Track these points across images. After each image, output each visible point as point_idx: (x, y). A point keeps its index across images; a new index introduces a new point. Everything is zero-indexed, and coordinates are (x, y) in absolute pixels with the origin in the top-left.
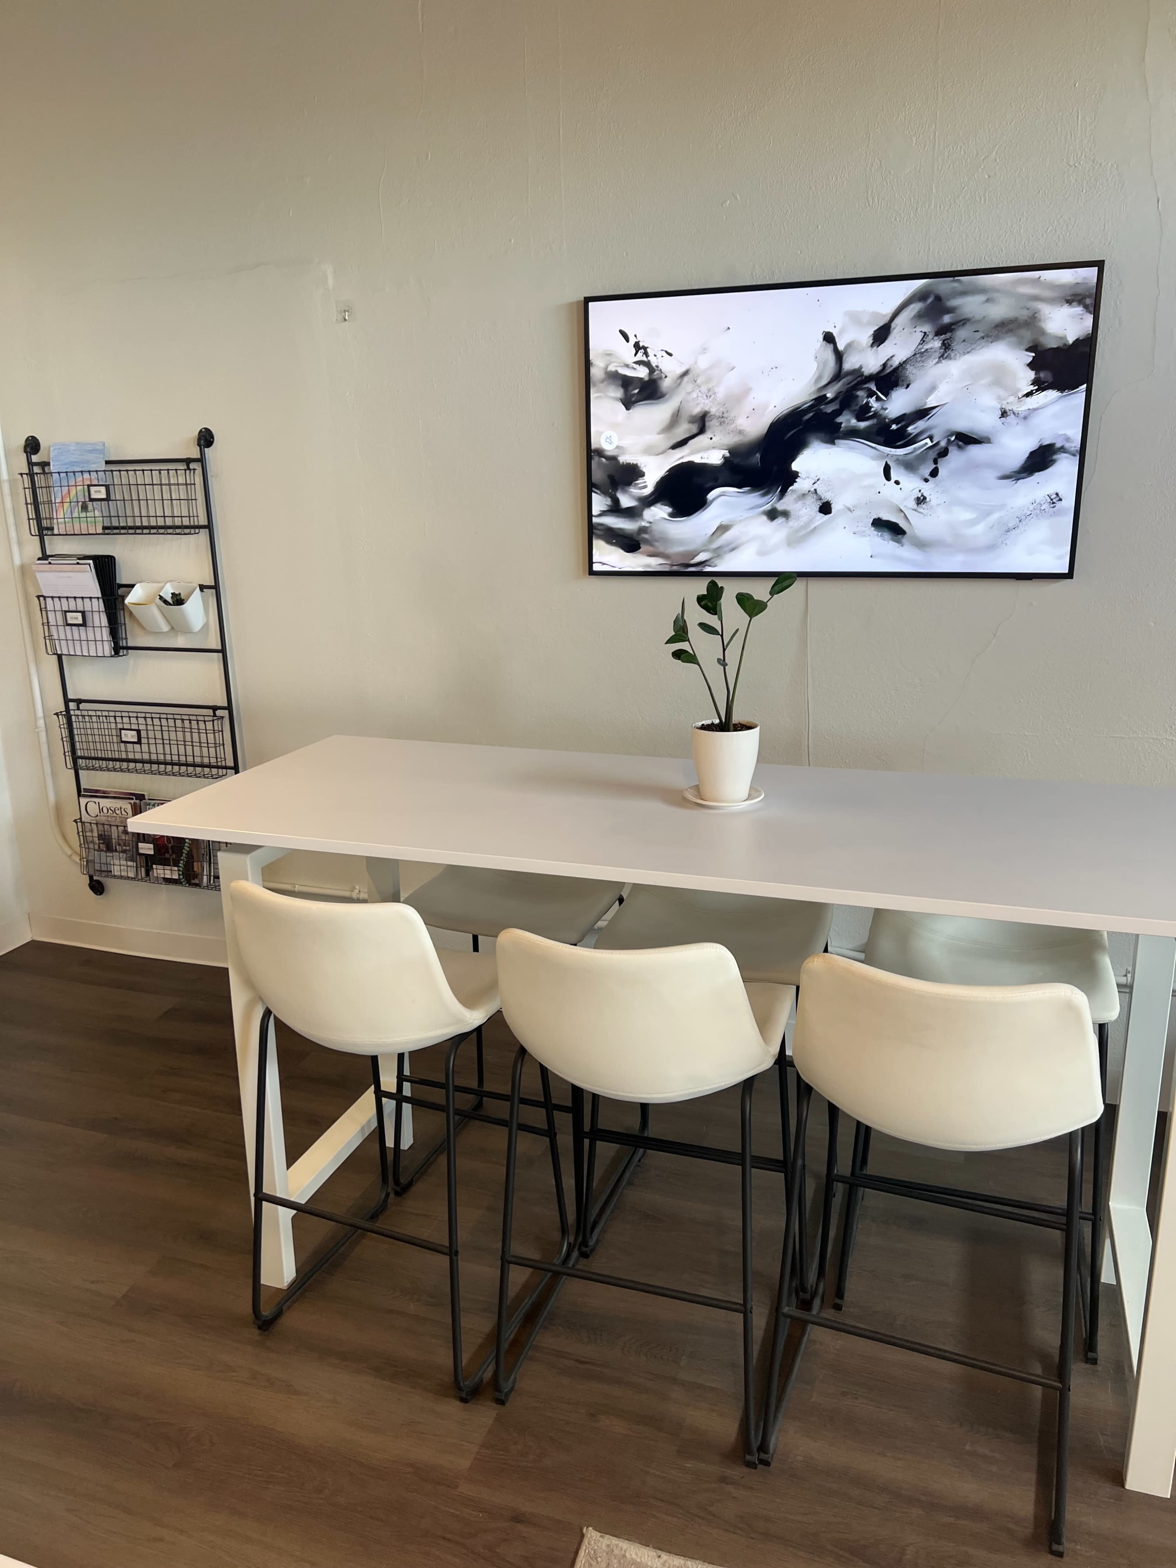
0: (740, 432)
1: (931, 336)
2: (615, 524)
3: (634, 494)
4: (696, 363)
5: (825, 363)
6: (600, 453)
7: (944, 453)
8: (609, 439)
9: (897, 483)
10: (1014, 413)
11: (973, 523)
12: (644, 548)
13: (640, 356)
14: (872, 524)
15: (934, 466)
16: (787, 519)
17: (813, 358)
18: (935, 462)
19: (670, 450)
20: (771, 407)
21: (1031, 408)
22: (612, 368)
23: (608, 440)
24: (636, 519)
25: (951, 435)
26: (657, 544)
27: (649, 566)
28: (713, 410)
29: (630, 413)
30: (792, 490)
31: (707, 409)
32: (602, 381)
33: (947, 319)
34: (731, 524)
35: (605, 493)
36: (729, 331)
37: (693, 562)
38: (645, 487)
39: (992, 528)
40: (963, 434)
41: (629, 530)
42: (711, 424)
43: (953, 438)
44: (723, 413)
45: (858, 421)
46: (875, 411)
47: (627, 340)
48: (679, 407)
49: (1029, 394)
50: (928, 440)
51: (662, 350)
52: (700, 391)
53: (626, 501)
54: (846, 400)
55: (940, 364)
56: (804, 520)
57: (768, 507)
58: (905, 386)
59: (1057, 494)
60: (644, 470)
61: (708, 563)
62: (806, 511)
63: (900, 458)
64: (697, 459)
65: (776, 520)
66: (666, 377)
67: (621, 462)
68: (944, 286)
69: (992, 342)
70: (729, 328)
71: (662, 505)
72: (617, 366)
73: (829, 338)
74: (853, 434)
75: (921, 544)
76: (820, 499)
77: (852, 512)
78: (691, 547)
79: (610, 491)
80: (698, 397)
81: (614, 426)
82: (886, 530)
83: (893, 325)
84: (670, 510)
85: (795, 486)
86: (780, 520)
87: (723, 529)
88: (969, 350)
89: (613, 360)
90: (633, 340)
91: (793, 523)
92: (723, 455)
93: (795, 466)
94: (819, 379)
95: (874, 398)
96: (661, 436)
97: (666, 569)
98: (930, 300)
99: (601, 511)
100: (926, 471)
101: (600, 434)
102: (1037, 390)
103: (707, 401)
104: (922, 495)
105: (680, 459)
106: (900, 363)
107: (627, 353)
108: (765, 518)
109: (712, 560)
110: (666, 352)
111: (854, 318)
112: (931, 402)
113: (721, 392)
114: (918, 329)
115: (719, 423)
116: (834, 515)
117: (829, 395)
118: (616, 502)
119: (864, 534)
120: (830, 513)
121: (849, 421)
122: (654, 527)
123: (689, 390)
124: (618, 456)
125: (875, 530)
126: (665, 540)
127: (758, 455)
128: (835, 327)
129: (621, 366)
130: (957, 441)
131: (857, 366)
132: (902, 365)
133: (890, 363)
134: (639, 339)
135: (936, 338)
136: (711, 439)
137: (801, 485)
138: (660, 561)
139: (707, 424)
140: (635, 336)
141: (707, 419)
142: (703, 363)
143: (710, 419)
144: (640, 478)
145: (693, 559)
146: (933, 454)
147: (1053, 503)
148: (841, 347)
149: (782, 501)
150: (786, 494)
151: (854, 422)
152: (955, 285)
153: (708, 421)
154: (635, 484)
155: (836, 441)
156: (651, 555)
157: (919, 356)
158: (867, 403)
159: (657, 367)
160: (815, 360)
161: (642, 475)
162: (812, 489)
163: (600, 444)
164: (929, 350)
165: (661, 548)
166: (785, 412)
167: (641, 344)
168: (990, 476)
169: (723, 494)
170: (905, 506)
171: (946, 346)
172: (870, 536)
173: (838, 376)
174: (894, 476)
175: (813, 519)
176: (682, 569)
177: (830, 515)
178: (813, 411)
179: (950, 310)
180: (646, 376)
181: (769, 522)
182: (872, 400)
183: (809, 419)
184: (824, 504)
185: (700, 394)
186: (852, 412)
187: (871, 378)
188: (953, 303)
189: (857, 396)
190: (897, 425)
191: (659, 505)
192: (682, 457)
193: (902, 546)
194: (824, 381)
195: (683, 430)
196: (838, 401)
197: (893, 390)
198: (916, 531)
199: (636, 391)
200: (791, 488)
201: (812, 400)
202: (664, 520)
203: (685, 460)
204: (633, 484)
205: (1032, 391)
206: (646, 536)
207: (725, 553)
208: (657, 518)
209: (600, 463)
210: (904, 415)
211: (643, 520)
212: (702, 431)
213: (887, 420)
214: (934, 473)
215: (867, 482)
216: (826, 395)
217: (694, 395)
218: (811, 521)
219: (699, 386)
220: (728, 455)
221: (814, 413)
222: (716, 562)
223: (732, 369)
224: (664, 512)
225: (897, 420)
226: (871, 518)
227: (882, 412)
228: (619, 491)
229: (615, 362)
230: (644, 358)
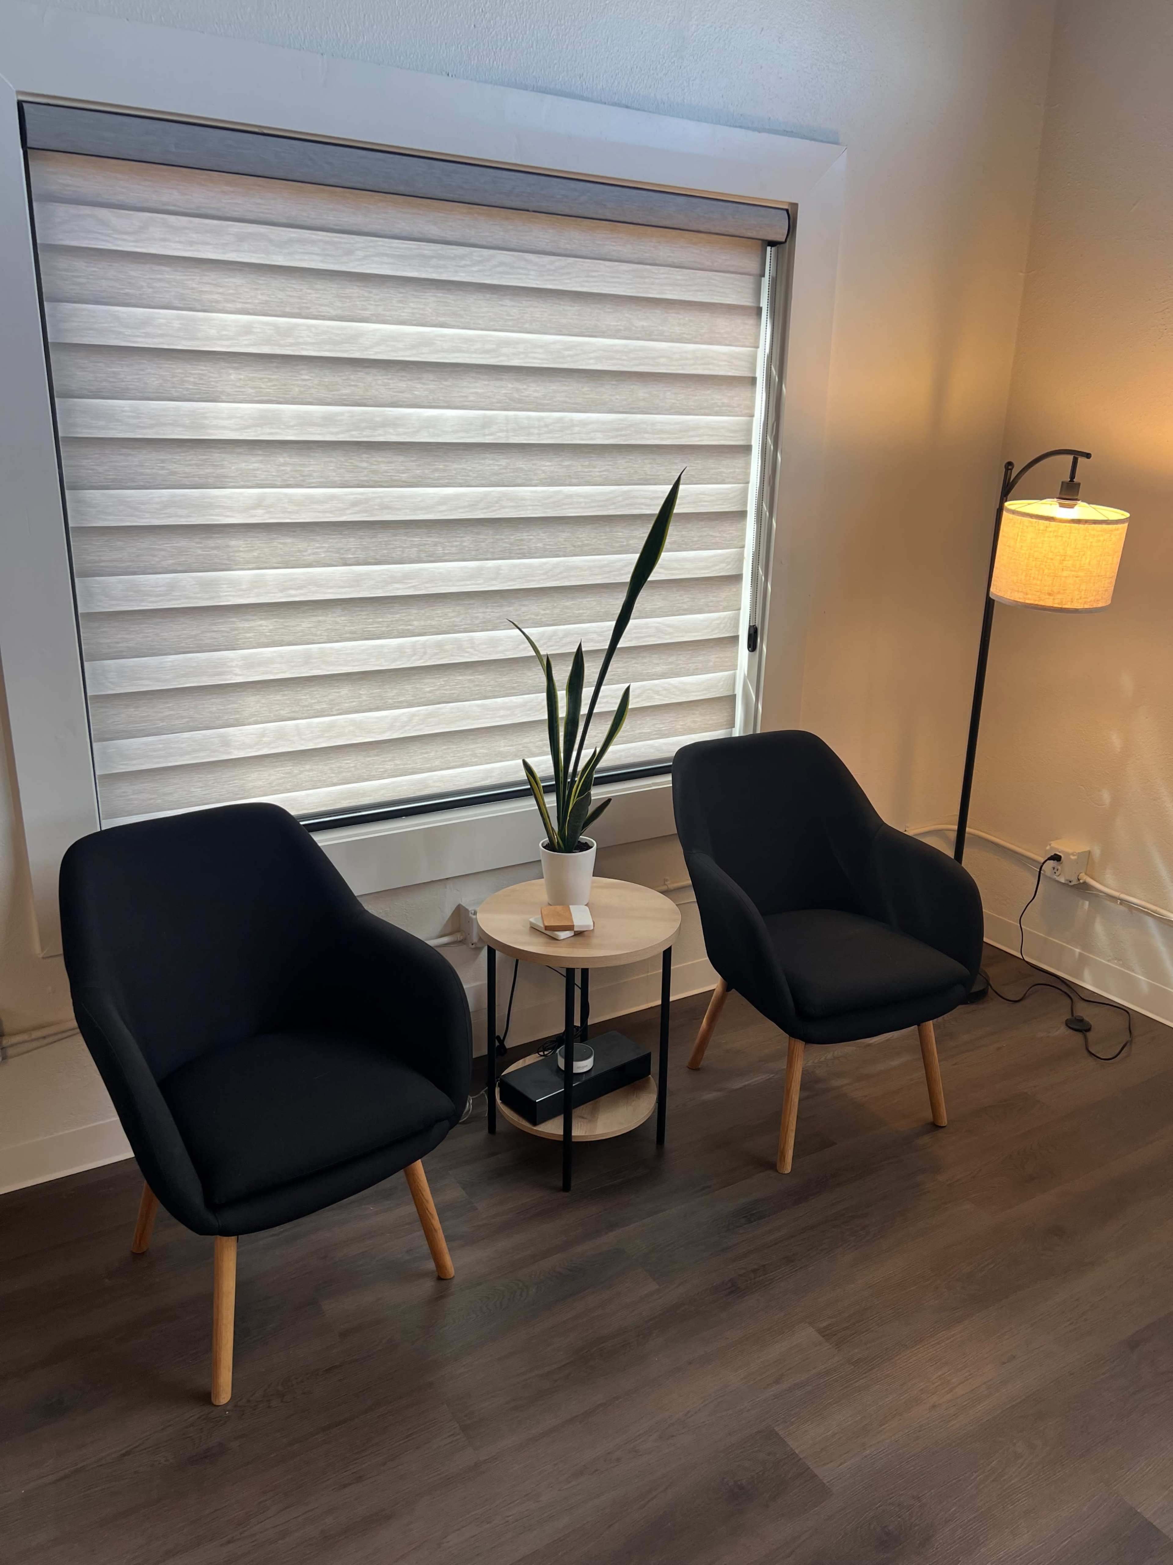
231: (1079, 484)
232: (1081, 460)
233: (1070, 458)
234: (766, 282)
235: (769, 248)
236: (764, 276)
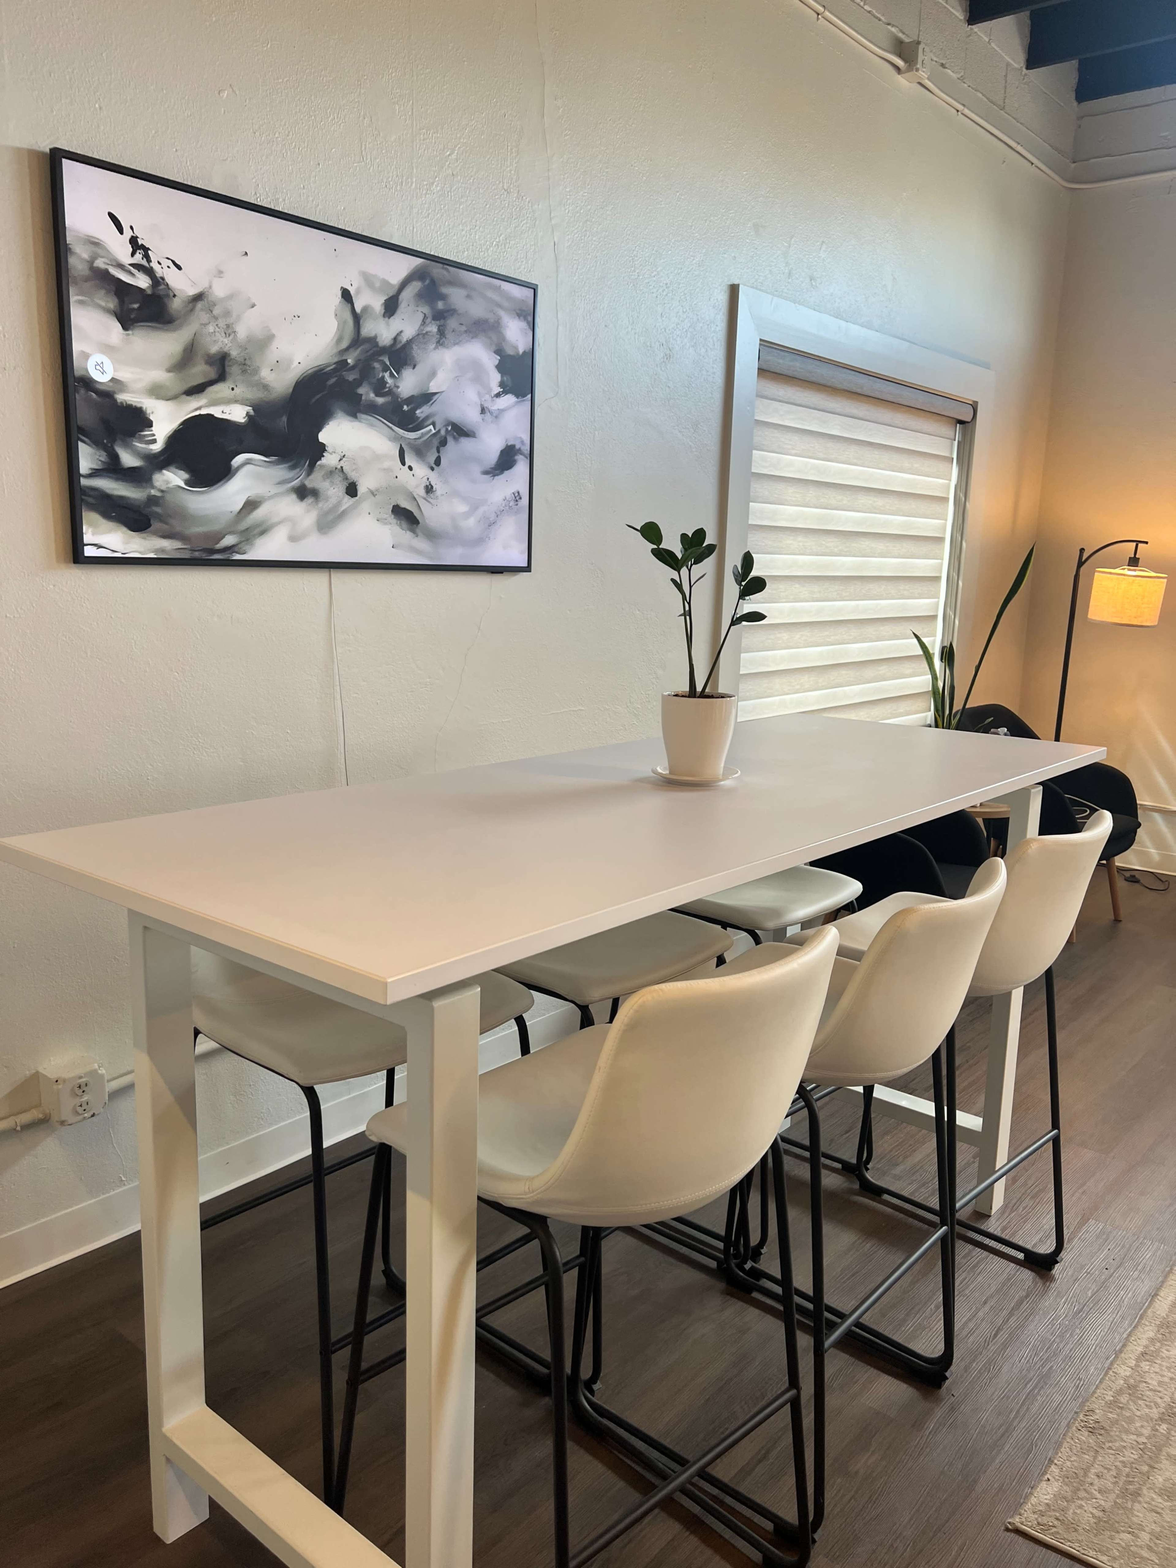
0: (266, 387)
1: (429, 320)
2: (114, 489)
3: (139, 449)
4: (210, 287)
5: (345, 322)
6: (87, 383)
7: (443, 443)
8: (99, 365)
9: (410, 468)
10: (489, 412)
11: (467, 515)
12: (156, 525)
13: (138, 258)
14: (392, 511)
15: (437, 455)
16: (317, 499)
17: (333, 316)
18: (438, 452)
19: (184, 396)
20: (296, 363)
21: (500, 408)
22: (100, 263)
23: (98, 367)
24: (144, 484)
25: (448, 425)
26: (173, 522)
27: (163, 551)
28: (234, 353)
29: (128, 335)
30: (319, 465)
31: (226, 349)
32: (86, 279)
33: (440, 305)
34: (259, 500)
35: (96, 443)
36: (245, 257)
37: (219, 546)
38: (154, 441)
39: (479, 521)
40: (457, 425)
41: (135, 500)
42: (234, 370)
43: (450, 428)
44: (245, 360)
45: (377, 396)
46: (389, 388)
47: (121, 230)
48: (193, 340)
49: (498, 395)
50: (431, 427)
51: (168, 258)
52: (217, 325)
53: (128, 460)
54: (365, 369)
55: (437, 350)
56: (333, 501)
57: (296, 483)
58: (412, 367)
59: (518, 493)
60: (151, 418)
61: (236, 549)
62: (334, 491)
63: (412, 442)
64: (217, 412)
65: (305, 500)
66: (174, 296)
67: (119, 401)
68: (437, 271)
69: (472, 338)
70: (246, 254)
71: (177, 468)
72: (108, 264)
73: (346, 295)
74: (372, 409)
75: (432, 536)
76: (347, 479)
77: (374, 496)
78: (216, 527)
79: (105, 441)
80: (215, 332)
81: (108, 349)
82: (403, 517)
83: (401, 297)
84: (186, 476)
85: (324, 461)
86: (310, 500)
87: (251, 505)
88: (457, 341)
89: (99, 251)
90: (128, 233)
91: (324, 505)
92: (247, 413)
93: (323, 437)
94: (339, 340)
95: (388, 373)
96: (171, 374)
97: (186, 555)
98: (427, 282)
99: (91, 469)
100: (432, 459)
101: (86, 356)
102: (503, 392)
103: (226, 341)
104: (430, 484)
105: (196, 409)
106: (407, 341)
107: (121, 249)
108: (294, 497)
109: (239, 546)
110: (173, 262)
111: (368, 280)
112: (433, 389)
113: (242, 332)
114: (420, 309)
115: (241, 371)
116: (360, 498)
117: (349, 361)
118: (114, 458)
119: (386, 521)
120: (356, 496)
121: (367, 393)
122: (168, 497)
123: (205, 321)
124: (114, 393)
125: (394, 518)
126: (183, 515)
127: (284, 419)
128: (352, 285)
129: (112, 265)
130: (452, 432)
131: (372, 334)
132: (409, 342)
133: (399, 338)
134: (137, 233)
135: (433, 322)
136: (233, 389)
137: (329, 460)
138: (177, 544)
139: (227, 369)
140: (132, 228)
141: (227, 363)
142: (219, 290)
143: (230, 363)
144: (146, 429)
145: (217, 544)
146: (436, 442)
147: (517, 501)
148: (358, 309)
149: (311, 477)
150: (315, 469)
151: (372, 395)
152: (445, 273)
153: (228, 366)
154: (140, 435)
155: (358, 415)
156: (165, 536)
157: (421, 336)
158: (383, 377)
159: (163, 279)
160: (335, 318)
161: (150, 424)
162: (339, 467)
163: (87, 370)
164: (429, 333)
165: (177, 526)
166: (310, 372)
167: (140, 242)
168: (476, 470)
169: (247, 461)
170: (418, 494)
171: (441, 332)
172: (391, 524)
173: (357, 340)
174: (408, 462)
175: (341, 501)
176: (204, 556)
177: (356, 498)
178: (336, 376)
179: (443, 297)
180: (148, 287)
181: (297, 500)
182: (387, 375)
183: (332, 384)
184: (350, 484)
185: (217, 329)
186: (370, 383)
187: (384, 350)
188: (445, 290)
189: (374, 368)
190: (408, 406)
191: (172, 468)
192: (199, 408)
193: (417, 536)
194: (345, 344)
195: (200, 371)
196: (357, 370)
197: (403, 368)
198: (427, 521)
199: (136, 306)
200: (319, 463)
201: (335, 364)
202: (181, 490)
203: (204, 412)
204: (137, 435)
205: (500, 392)
206: (158, 510)
207: (254, 536)
208: (171, 485)
209: (88, 400)
210: (413, 396)
211: (153, 487)
212: (221, 377)
213: (399, 399)
214: (438, 462)
215: (387, 464)
216: (347, 360)
217: (211, 329)
218: (339, 503)
219: (216, 318)
220: (252, 413)
221: (336, 378)
222: (244, 547)
223: (253, 307)
224: (179, 477)
225: (410, 400)
226: (391, 504)
227: (395, 389)
228: (119, 442)
229: (102, 257)
230: (144, 262)
231: (1139, 559)
232: (1140, 545)
233: (1135, 544)
234: (956, 443)
235: (958, 425)
236: (955, 440)
